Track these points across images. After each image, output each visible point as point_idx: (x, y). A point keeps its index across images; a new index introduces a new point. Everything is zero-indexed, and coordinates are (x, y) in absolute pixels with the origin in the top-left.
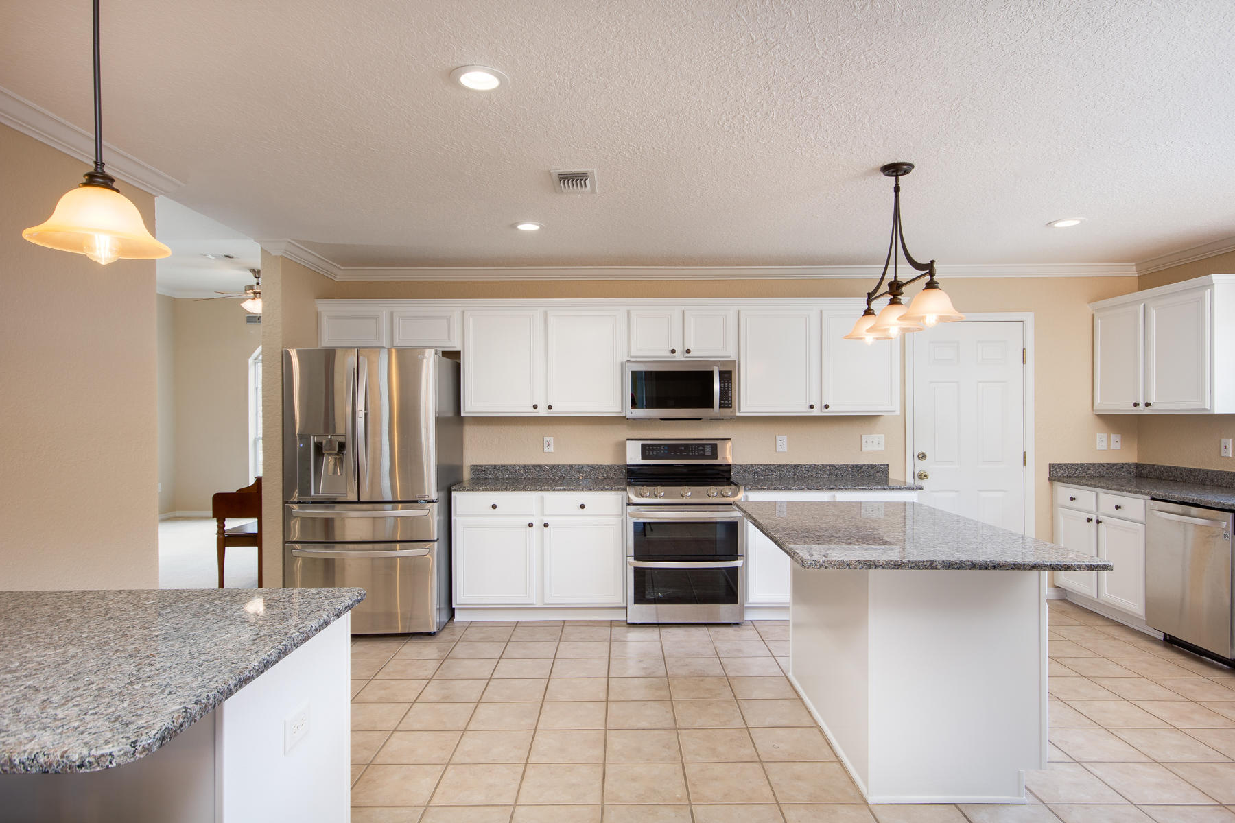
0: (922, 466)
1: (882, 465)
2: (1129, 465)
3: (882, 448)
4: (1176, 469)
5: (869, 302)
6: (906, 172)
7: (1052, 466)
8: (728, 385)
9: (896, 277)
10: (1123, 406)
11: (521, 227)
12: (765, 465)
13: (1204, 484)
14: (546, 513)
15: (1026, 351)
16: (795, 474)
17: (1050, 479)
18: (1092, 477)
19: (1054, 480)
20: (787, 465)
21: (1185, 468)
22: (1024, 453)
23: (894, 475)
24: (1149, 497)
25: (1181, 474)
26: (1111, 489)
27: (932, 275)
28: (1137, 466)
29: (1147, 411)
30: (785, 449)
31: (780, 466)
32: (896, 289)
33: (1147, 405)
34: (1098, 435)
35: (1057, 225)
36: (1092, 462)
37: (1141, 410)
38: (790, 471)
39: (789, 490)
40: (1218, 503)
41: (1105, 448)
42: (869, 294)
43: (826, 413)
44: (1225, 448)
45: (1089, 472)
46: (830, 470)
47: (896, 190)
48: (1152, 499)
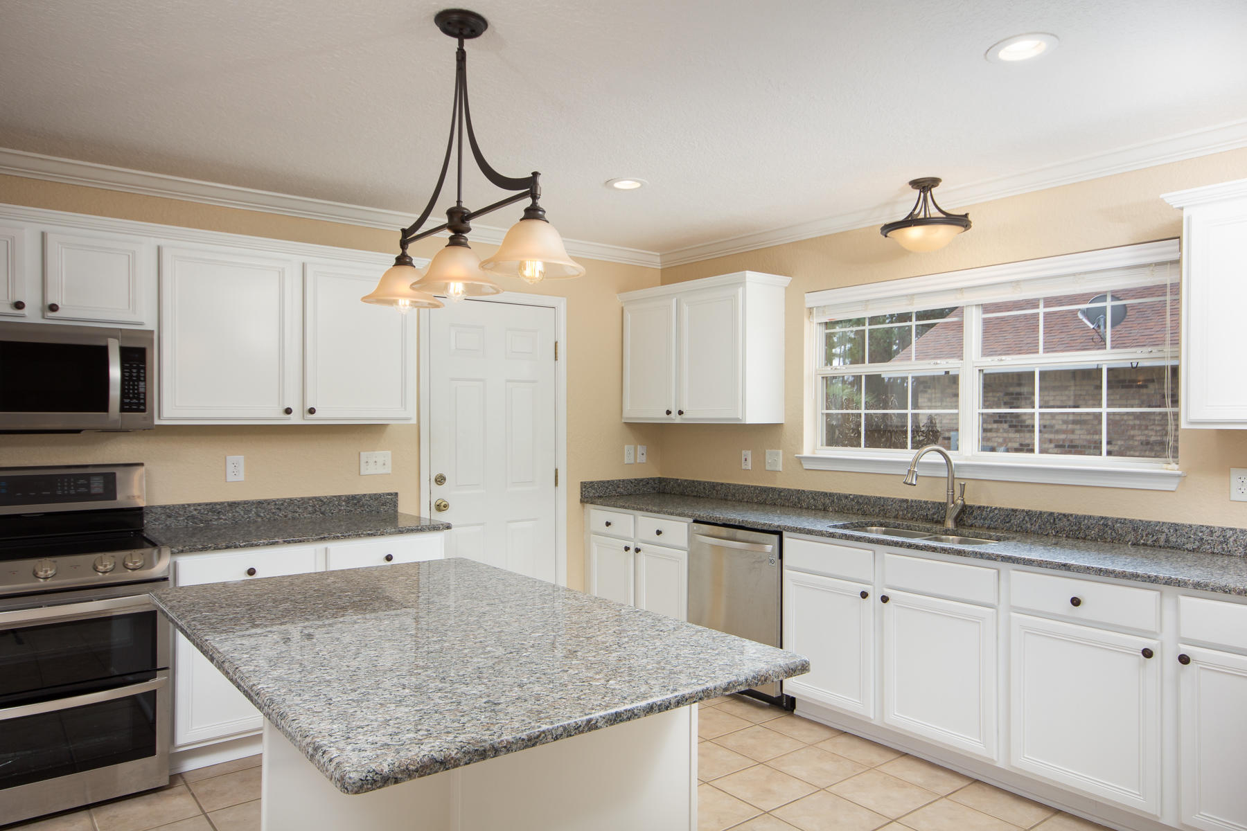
0: (440, 493)
1: (388, 494)
2: (654, 479)
3: (388, 469)
4: (700, 483)
5: (404, 244)
7: (584, 486)
8: (138, 372)
9: (459, 201)
10: (653, 413)
12: (207, 504)
13: (726, 500)
15: (558, 344)
16: (259, 516)
17: (582, 501)
18: (621, 495)
19: (587, 502)
20: (246, 503)
21: (708, 482)
22: (556, 470)
23: (405, 507)
24: (691, 520)
25: (704, 488)
26: (651, 511)
27: (535, 197)
28: (661, 480)
29: (677, 420)
30: (241, 477)
31: (233, 505)
32: (459, 221)
33: (681, 413)
34: (626, 446)
35: (617, 185)
36: (621, 478)
37: (675, 419)
38: (250, 511)
39: (252, 546)
40: (765, 524)
41: (632, 462)
42: (403, 230)
43: (311, 420)
44: (746, 460)
45: (618, 490)
46: (314, 506)
47: (461, 56)
48: (695, 521)
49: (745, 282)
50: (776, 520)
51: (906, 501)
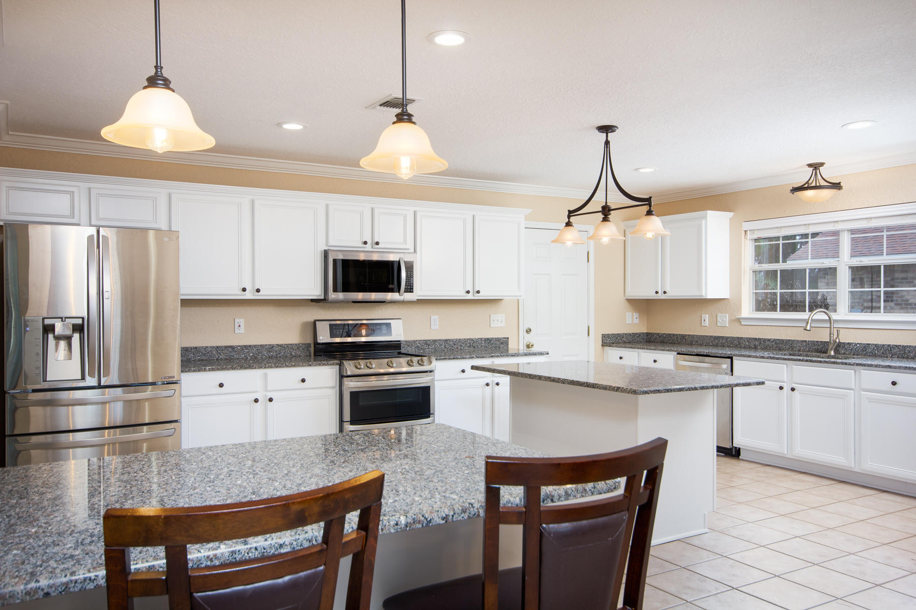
0: (529, 338)
1: (504, 338)
2: (643, 333)
3: (503, 325)
4: (673, 335)
5: (569, 217)
6: (613, 131)
7: (604, 336)
8: (410, 273)
9: (606, 203)
10: (647, 293)
11: (286, 126)
12: (424, 341)
13: (692, 344)
14: (269, 388)
15: (590, 253)
16: (446, 347)
17: (602, 346)
18: (625, 342)
19: (606, 346)
20: (440, 340)
21: (679, 335)
22: (588, 327)
23: (512, 346)
24: (676, 353)
25: (677, 338)
26: (650, 349)
27: (650, 206)
28: (647, 334)
29: (664, 297)
30: (437, 327)
31: (435, 341)
32: (606, 211)
33: (665, 292)
34: (627, 313)
35: (641, 170)
36: (625, 333)
37: (661, 296)
38: (442, 345)
39: (463, 358)
40: (722, 353)
41: (631, 323)
42: (569, 211)
43: (477, 297)
44: (704, 320)
45: (623, 339)
46: (470, 343)
47: (607, 143)
48: (678, 354)
49: (707, 217)
50: (728, 352)
51: (806, 341)
